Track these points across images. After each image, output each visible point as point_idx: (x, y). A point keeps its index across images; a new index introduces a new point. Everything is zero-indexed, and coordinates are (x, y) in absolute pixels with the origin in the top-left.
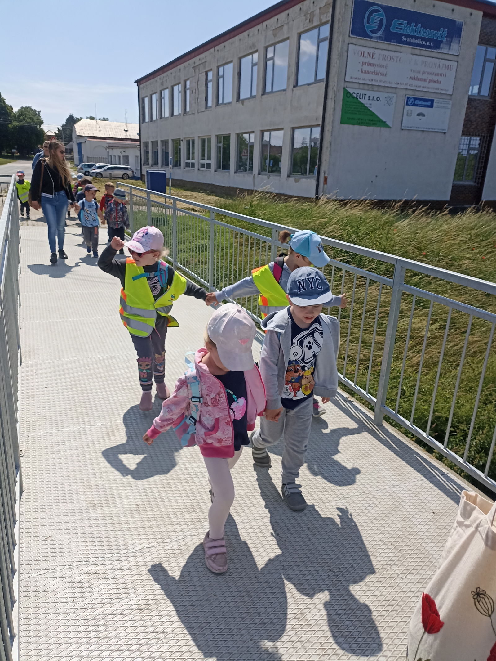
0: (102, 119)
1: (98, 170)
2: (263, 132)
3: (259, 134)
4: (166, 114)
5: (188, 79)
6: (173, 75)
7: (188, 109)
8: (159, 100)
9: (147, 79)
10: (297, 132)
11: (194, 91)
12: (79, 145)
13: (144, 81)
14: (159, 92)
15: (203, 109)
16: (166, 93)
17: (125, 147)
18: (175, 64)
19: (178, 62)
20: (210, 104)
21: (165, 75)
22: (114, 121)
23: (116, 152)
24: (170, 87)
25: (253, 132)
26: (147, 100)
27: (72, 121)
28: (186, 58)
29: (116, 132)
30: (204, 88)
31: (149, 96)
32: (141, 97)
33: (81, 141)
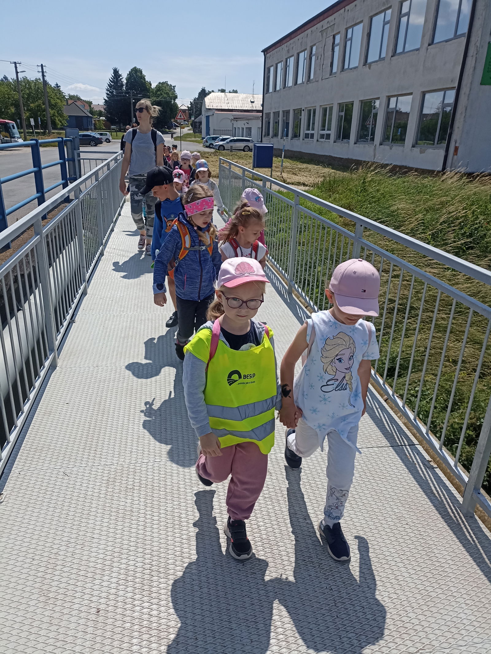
0: (232, 91)
1: (221, 143)
2: (389, 98)
3: (384, 100)
4: (290, 83)
5: (315, 45)
6: (300, 41)
7: (312, 77)
8: (284, 69)
9: (274, 48)
10: (427, 96)
11: (319, 57)
12: (208, 117)
13: (271, 50)
14: (284, 60)
15: (328, 76)
16: (292, 61)
17: (248, 119)
18: (303, 29)
19: (306, 28)
20: (335, 70)
21: (292, 41)
22: (241, 93)
23: (240, 124)
24: (296, 55)
25: (378, 98)
26: (272, 69)
27: (203, 94)
28: (315, 22)
29: (242, 104)
30: (330, 53)
31: (275, 65)
32: (266, 67)
33: (210, 113)
